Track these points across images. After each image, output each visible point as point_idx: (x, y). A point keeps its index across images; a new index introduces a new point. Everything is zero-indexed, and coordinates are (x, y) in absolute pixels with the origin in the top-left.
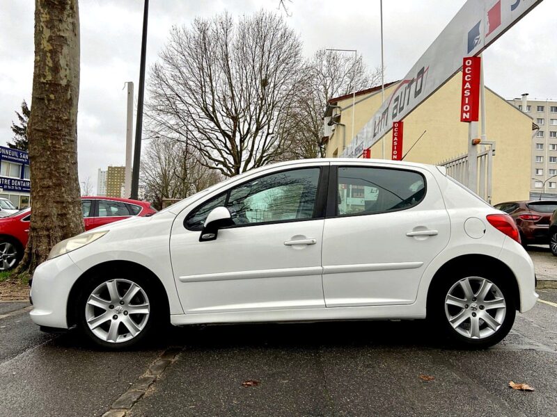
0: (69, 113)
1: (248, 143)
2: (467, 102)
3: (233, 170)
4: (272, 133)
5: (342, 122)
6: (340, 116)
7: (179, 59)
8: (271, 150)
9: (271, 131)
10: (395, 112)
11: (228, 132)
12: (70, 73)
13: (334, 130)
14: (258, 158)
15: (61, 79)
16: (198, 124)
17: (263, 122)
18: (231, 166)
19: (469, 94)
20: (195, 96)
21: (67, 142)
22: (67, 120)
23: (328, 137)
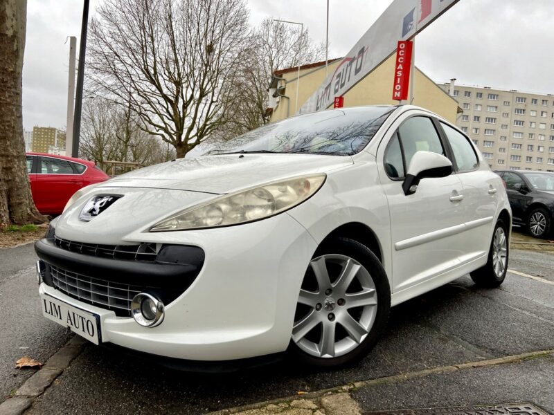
0: (15, 64)
1: (191, 110)
2: (399, 82)
3: (175, 137)
4: (217, 101)
5: (287, 94)
6: (285, 89)
7: (118, 16)
8: (214, 119)
9: (215, 99)
10: (337, 88)
11: (170, 97)
12: (17, 24)
13: (278, 102)
14: (201, 126)
15: (7, 29)
16: (137, 86)
17: (207, 90)
18: (173, 132)
19: (401, 75)
20: (135, 56)
21: (12, 94)
22: (12, 72)
23: (272, 109)
